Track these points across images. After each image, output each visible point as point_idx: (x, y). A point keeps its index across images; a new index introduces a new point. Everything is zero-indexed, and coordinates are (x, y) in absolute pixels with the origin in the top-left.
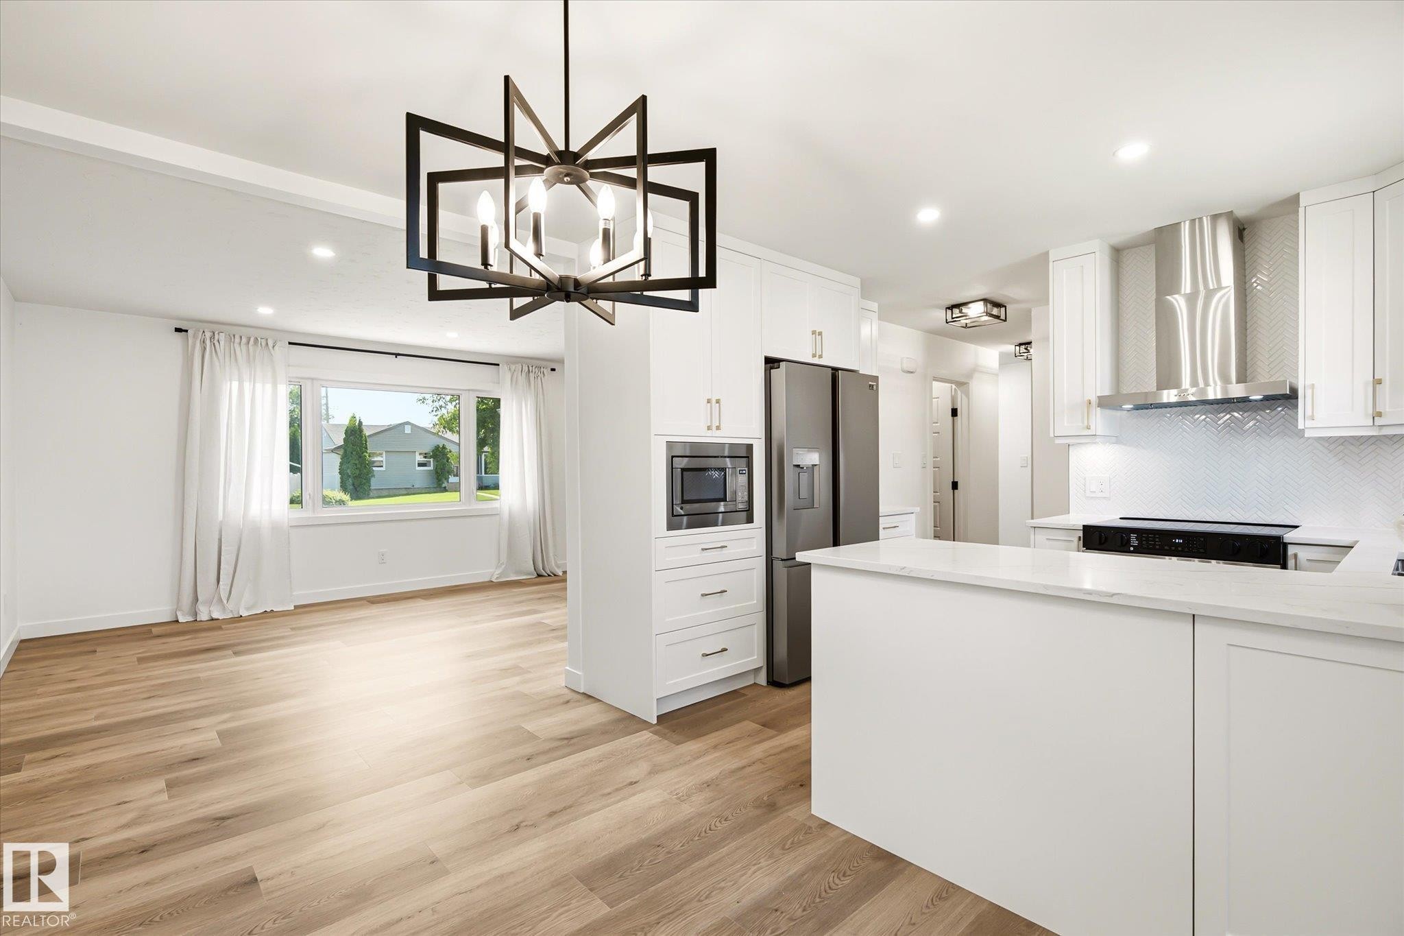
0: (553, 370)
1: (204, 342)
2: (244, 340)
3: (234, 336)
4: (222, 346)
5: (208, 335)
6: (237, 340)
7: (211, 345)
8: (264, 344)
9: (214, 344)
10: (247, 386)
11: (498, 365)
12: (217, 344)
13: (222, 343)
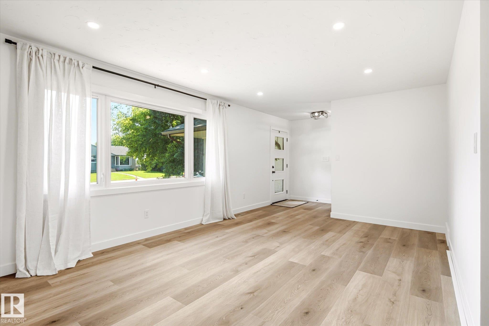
0: (229, 106)
1: (30, 54)
2: (62, 59)
3: (54, 54)
4: (45, 61)
5: (34, 49)
6: (57, 57)
7: (36, 59)
8: (76, 64)
9: (38, 58)
10: (64, 95)
11: (206, 99)
12: (41, 58)
13: (45, 57)
